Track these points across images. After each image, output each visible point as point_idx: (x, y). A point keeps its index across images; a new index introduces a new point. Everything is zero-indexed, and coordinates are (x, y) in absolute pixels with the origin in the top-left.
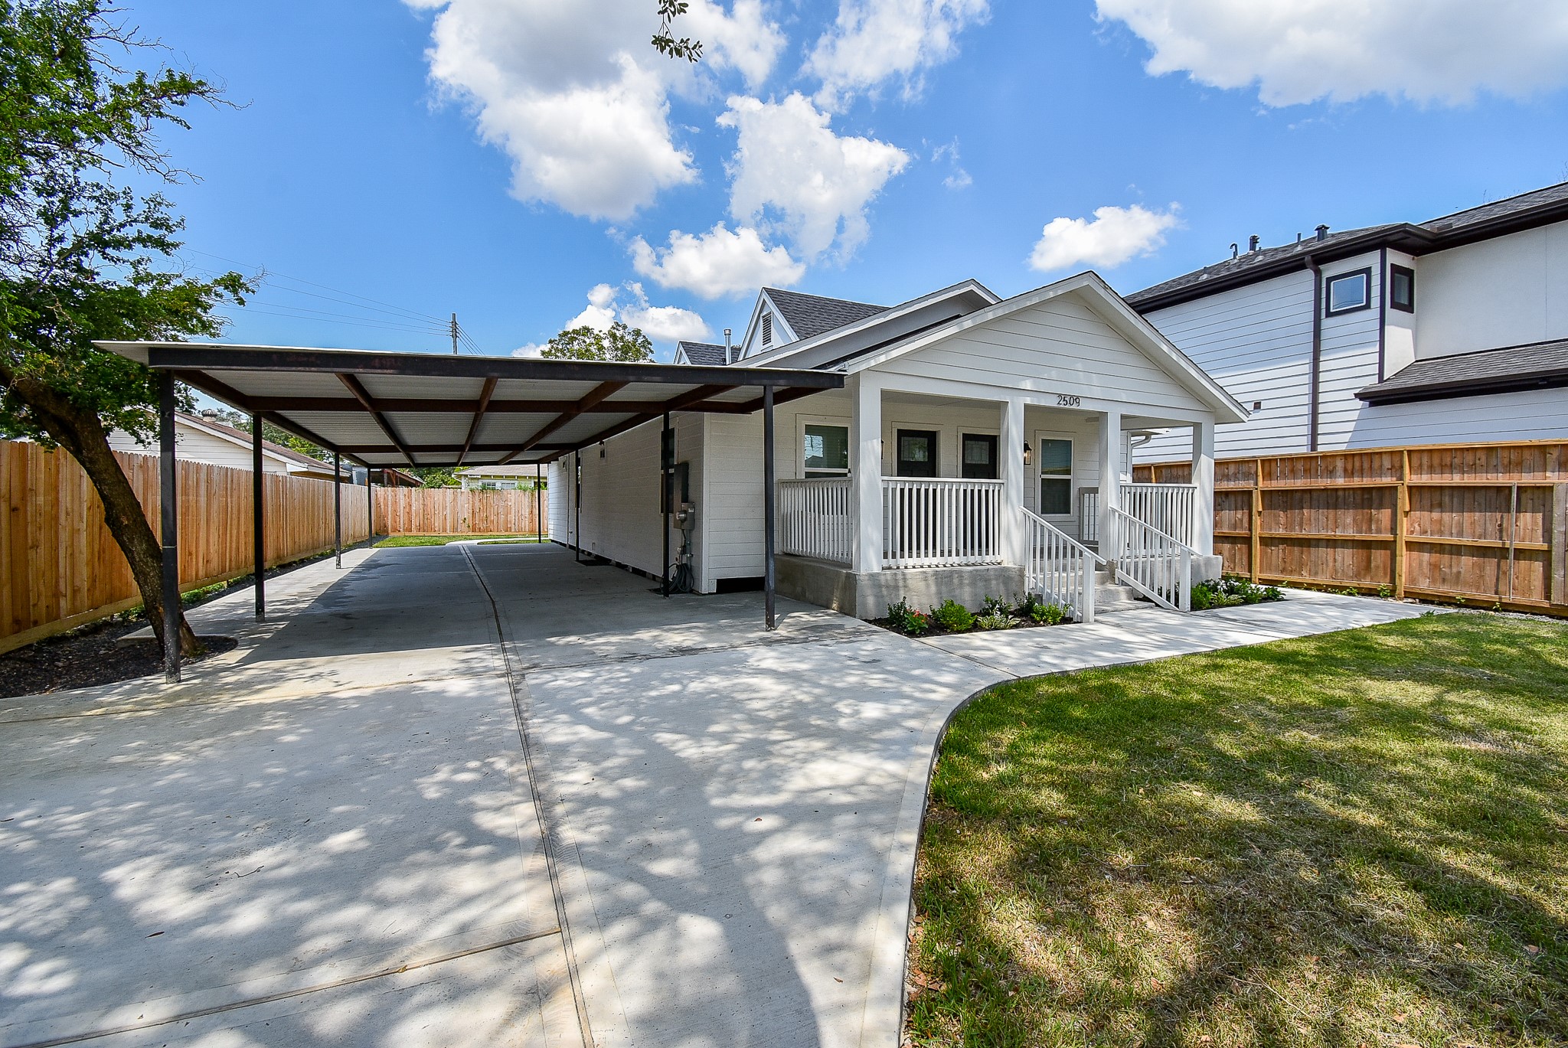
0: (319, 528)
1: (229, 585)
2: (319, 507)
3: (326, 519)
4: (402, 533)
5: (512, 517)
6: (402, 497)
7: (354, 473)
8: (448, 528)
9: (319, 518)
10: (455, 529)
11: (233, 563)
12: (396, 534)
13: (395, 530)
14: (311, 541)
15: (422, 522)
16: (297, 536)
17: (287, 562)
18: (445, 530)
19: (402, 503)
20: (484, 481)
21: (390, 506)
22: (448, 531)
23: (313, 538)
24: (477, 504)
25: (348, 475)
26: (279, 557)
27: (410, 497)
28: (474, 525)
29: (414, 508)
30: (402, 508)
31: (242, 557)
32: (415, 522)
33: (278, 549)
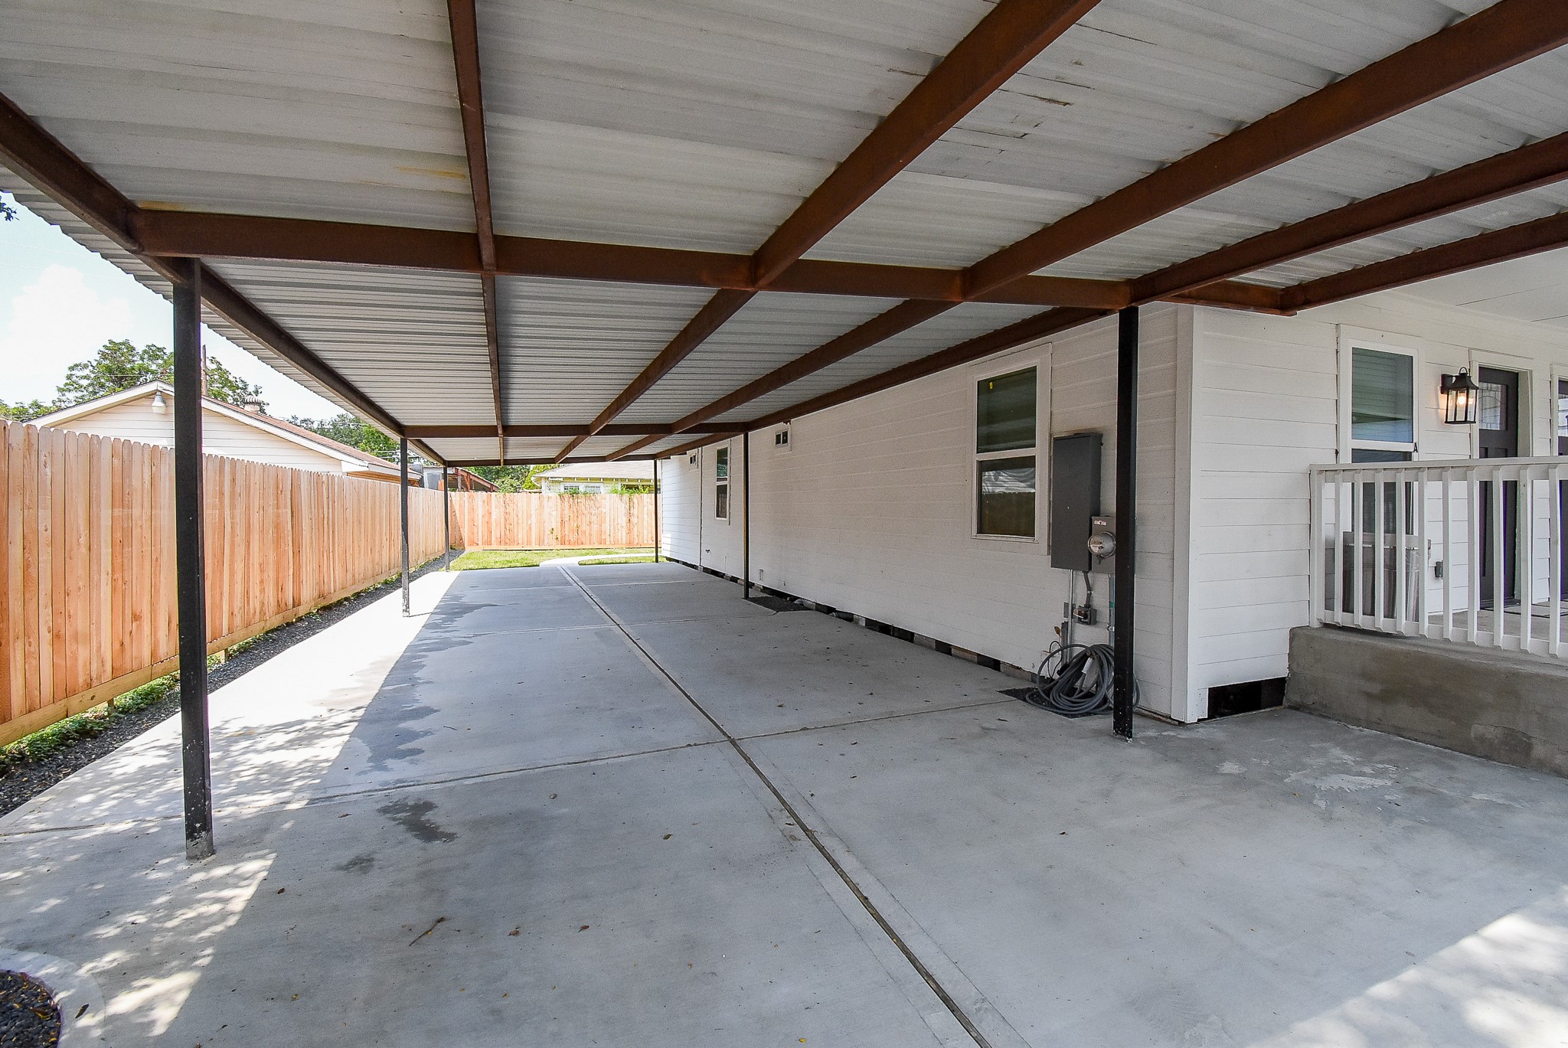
0: (381, 547)
1: (229, 657)
2: (381, 519)
3: (390, 533)
4: (481, 547)
5: (606, 526)
6: (480, 503)
7: (425, 474)
8: (533, 540)
9: (381, 534)
10: (540, 541)
11: (238, 621)
12: (474, 549)
13: (473, 543)
14: (370, 567)
15: (503, 534)
16: (349, 561)
17: (335, 600)
18: (529, 543)
19: (480, 511)
20: (567, 484)
21: (466, 514)
22: (533, 544)
23: (373, 561)
24: (566, 511)
25: (418, 477)
26: (322, 596)
27: (489, 503)
28: (563, 537)
29: (494, 517)
30: (480, 517)
31: (255, 604)
32: (495, 534)
33: (320, 583)
